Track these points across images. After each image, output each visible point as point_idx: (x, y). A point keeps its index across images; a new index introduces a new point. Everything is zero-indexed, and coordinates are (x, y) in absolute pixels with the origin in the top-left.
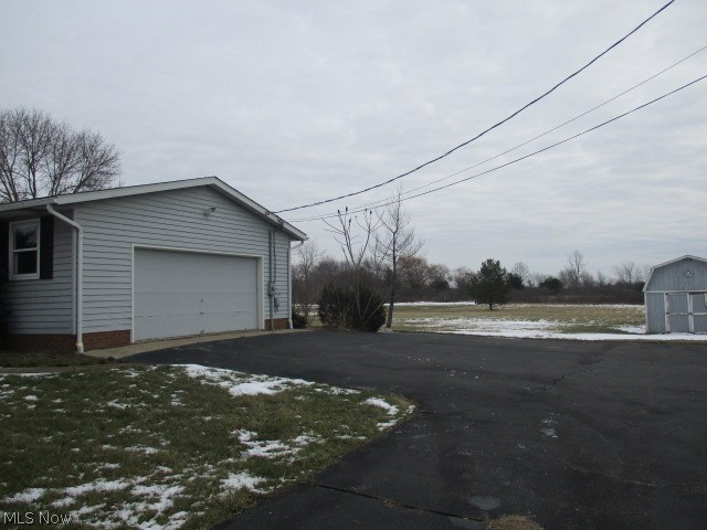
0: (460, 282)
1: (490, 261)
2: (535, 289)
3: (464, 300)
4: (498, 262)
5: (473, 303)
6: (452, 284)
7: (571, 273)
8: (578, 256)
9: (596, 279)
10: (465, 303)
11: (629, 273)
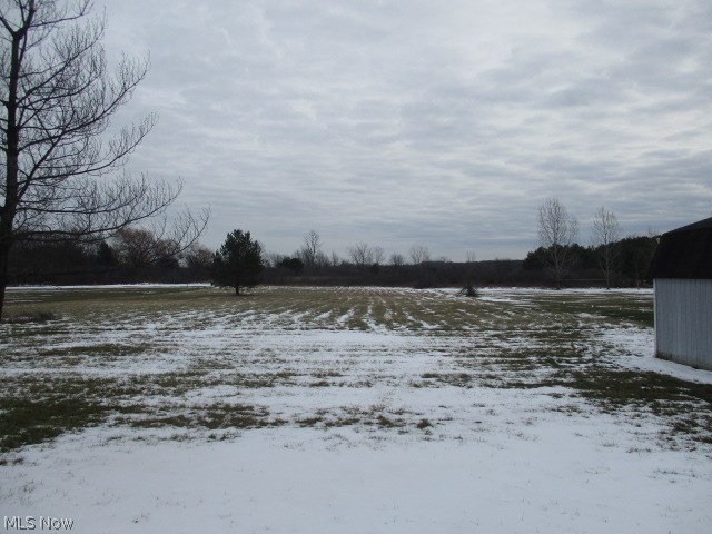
0: (191, 260)
1: (237, 233)
2: (273, 269)
3: (197, 281)
4: (248, 234)
5: (208, 285)
6: (183, 263)
7: (308, 253)
8: (314, 236)
9: (331, 260)
10: (199, 285)
11: (362, 253)
